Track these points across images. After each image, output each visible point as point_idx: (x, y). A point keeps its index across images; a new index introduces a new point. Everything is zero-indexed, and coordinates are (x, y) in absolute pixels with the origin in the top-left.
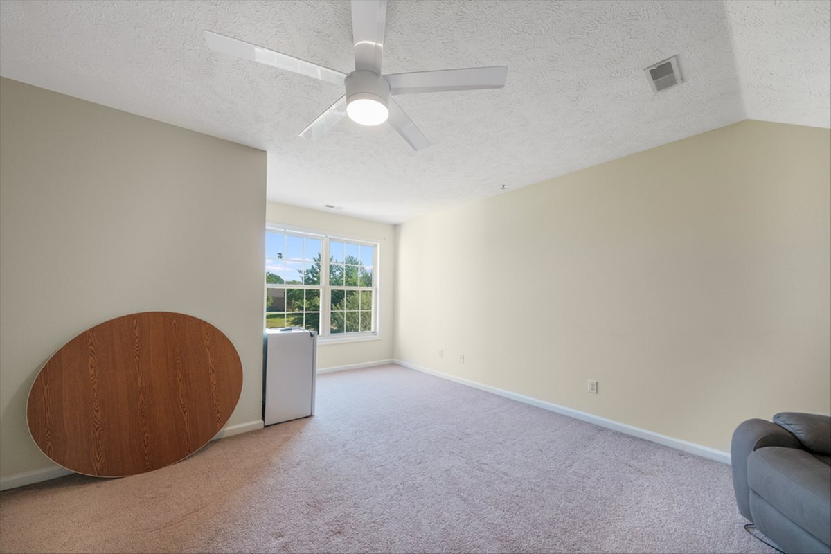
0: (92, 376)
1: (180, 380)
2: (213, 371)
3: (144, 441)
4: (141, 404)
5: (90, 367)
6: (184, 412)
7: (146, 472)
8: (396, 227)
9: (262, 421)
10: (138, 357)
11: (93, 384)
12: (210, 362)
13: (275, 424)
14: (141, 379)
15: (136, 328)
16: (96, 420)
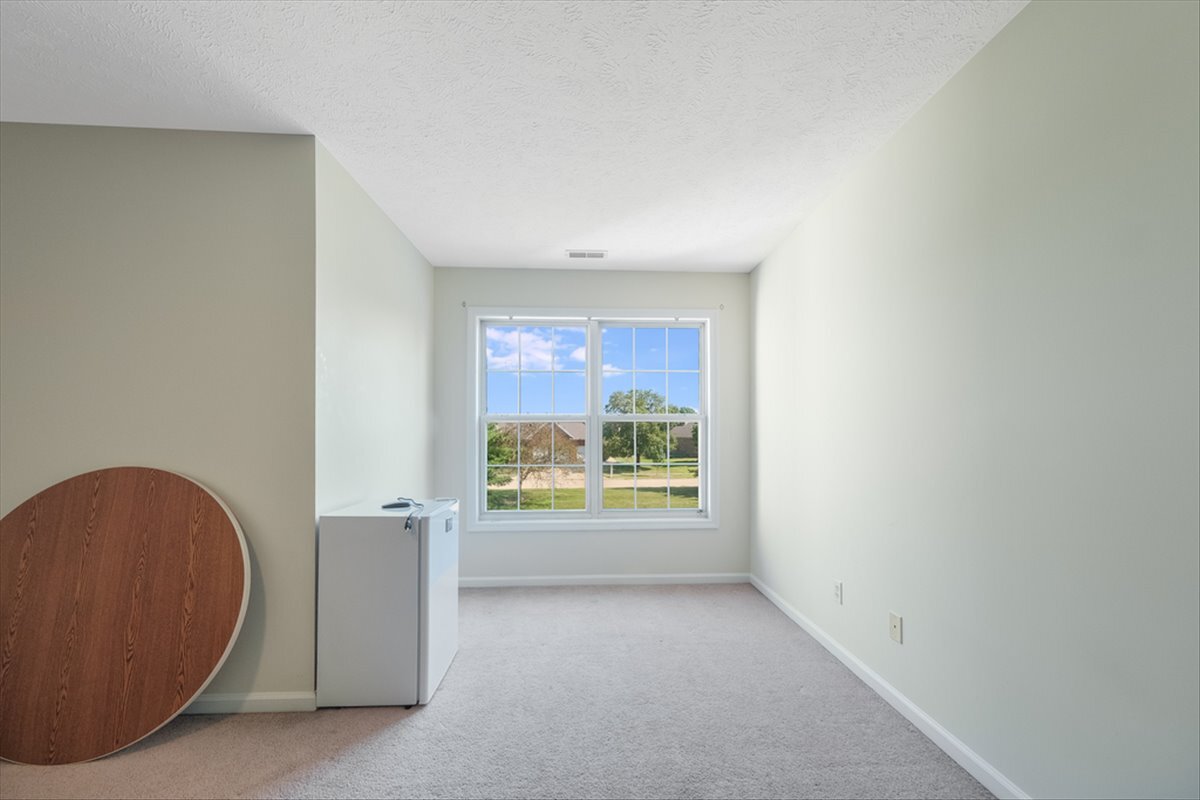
0: (21, 572)
1: (136, 597)
2: (192, 585)
3: (58, 704)
4: (70, 632)
5: (22, 556)
6: (128, 661)
7: (46, 764)
8: (748, 277)
9: (313, 696)
10: (87, 545)
11: (19, 586)
12: (190, 567)
13: (339, 708)
14: (81, 587)
15: (95, 494)
16: (6, 649)
